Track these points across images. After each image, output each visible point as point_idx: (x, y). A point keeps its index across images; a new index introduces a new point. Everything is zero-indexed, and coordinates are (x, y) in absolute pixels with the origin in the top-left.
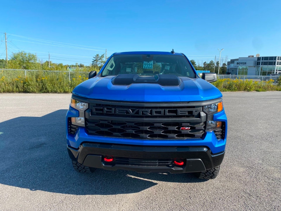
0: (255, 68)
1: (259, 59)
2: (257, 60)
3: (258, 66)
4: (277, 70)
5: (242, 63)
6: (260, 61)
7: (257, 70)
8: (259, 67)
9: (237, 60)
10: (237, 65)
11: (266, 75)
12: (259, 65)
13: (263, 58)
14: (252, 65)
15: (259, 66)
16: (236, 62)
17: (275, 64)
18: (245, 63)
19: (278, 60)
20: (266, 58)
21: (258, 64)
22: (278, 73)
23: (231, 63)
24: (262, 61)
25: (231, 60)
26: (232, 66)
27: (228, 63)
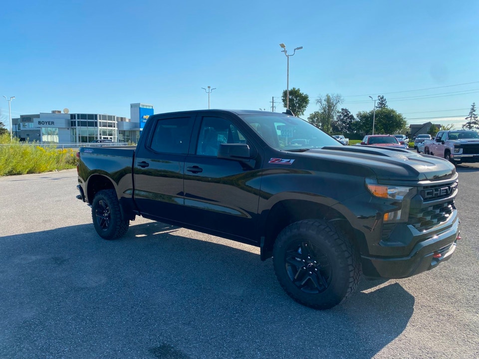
0: (70, 130)
1: (73, 116)
3: (73, 127)
4: (100, 135)
5: (46, 123)
6: (74, 120)
7: (72, 135)
8: (75, 129)
9: (38, 116)
10: (39, 126)
11: (86, 142)
12: (75, 125)
13: (78, 115)
14: (64, 125)
15: (75, 127)
16: (36, 120)
17: (96, 126)
18: (53, 123)
19: (100, 119)
20: (83, 116)
21: (73, 124)
22: (102, 138)
23: (23, 121)
24: (79, 120)
25: (21, 116)
26: (31, 126)
27: (15, 121)
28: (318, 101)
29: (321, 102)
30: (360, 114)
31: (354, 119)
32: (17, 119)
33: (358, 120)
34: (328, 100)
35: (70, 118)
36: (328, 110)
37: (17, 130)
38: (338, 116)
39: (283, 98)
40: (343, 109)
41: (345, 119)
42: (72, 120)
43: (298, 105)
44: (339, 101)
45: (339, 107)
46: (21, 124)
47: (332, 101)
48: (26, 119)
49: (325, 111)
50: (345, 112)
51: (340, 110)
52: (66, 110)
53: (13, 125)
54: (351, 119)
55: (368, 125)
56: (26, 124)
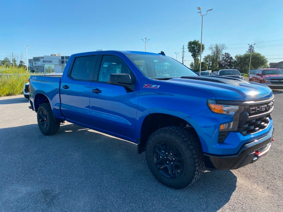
0: (61, 66)
1: (63, 58)
2: (61, 58)
3: (63, 64)
5: (48, 62)
6: (63, 60)
7: (62, 69)
8: (64, 65)
9: (43, 58)
10: (44, 63)
12: (64, 63)
13: (66, 57)
14: (57, 63)
15: (64, 64)
16: (42, 60)
18: (51, 62)
23: (35, 61)
24: (66, 60)
25: (34, 58)
26: (39, 63)
27: (30, 61)
28: (210, 48)
29: (212, 49)
30: (237, 56)
31: (232, 59)
32: (31, 60)
33: (236, 60)
34: (217, 47)
35: (61, 59)
36: (217, 53)
37: (31, 66)
38: (222, 57)
39: (188, 46)
40: (225, 53)
41: (227, 59)
42: (62, 60)
43: (197, 51)
44: (223, 48)
45: (224, 52)
46: (34, 62)
47: (219, 48)
48: (36, 59)
49: (214, 54)
50: (227, 55)
51: (224, 54)
52: (59, 54)
53: (29, 63)
54: (231, 59)
55: (243, 63)
56: (37, 62)
